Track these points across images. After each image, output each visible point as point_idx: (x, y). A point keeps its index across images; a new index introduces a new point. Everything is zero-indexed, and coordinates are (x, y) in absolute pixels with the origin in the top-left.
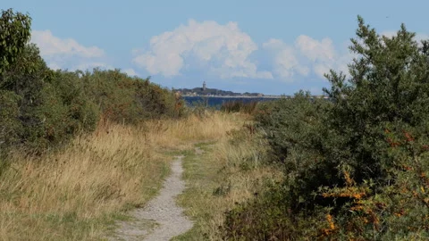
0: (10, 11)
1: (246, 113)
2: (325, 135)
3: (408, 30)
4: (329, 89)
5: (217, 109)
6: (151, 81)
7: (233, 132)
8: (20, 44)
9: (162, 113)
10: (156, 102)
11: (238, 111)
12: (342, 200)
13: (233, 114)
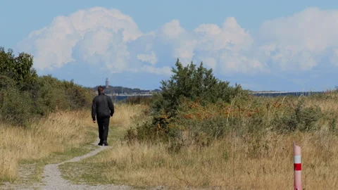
0: (22, 54)
1: (145, 104)
2: (162, 102)
3: (194, 64)
4: (162, 86)
5: (123, 102)
6: (75, 83)
7: (135, 117)
8: (28, 69)
9: (82, 106)
10: (79, 98)
11: (139, 103)
12: (161, 119)
13: (136, 106)
